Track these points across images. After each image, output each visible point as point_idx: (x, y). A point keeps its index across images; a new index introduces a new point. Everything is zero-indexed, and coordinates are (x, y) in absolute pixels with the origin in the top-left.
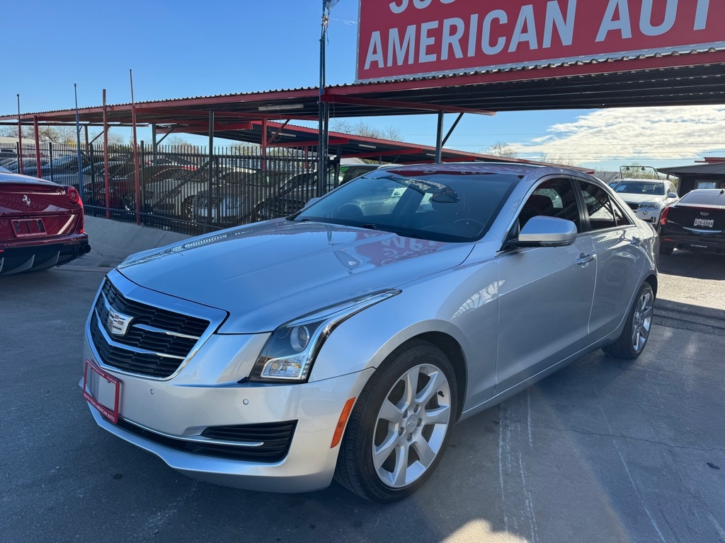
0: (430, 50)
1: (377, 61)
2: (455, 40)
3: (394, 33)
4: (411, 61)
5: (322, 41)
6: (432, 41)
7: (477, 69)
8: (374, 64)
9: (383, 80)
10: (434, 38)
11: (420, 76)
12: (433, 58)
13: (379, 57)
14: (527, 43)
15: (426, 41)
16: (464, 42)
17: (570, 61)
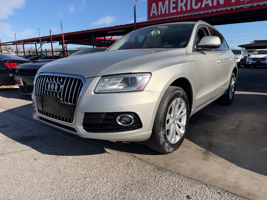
0: (174, 8)
1: (155, 13)
2: (183, 5)
3: (160, 4)
4: (167, 12)
5: (135, 8)
6: (174, 5)
7: (191, 14)
8: (154, 14)
9: (157, 19)
10: (175, 4)
11: (171, 17)
12: (175, 11)
13: (155, 12)
14: (208, 4)
15: (172, 5)
16: (186, 5)
17: (224, 9)
